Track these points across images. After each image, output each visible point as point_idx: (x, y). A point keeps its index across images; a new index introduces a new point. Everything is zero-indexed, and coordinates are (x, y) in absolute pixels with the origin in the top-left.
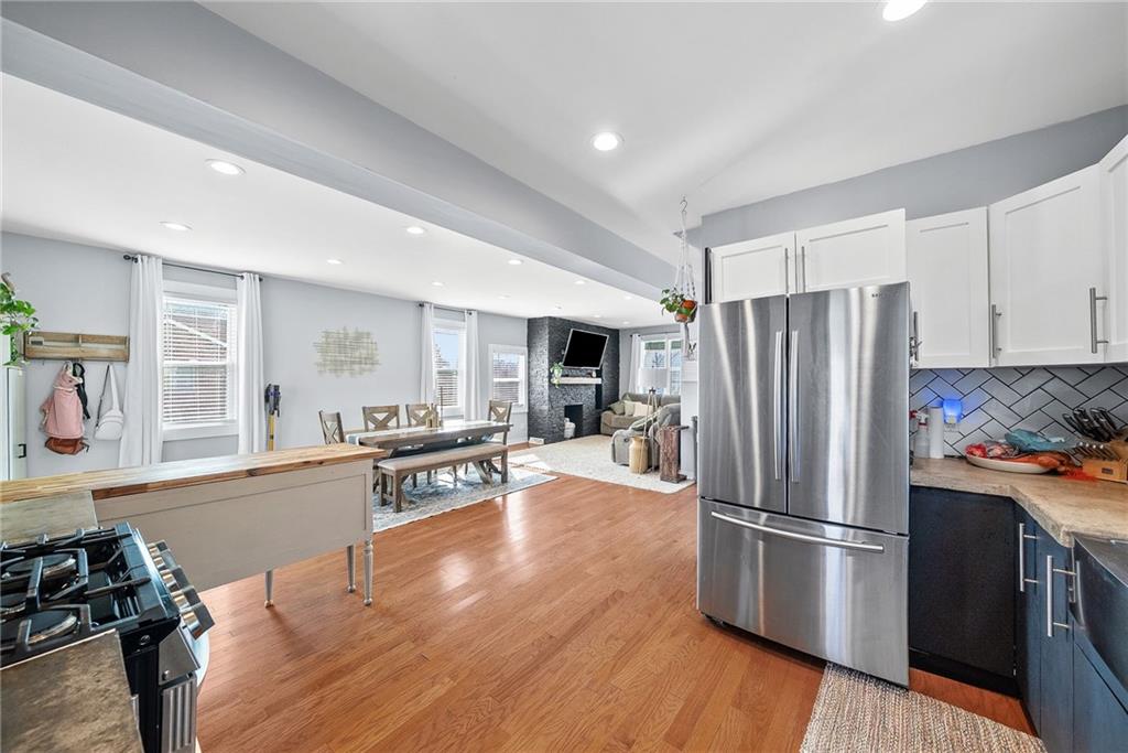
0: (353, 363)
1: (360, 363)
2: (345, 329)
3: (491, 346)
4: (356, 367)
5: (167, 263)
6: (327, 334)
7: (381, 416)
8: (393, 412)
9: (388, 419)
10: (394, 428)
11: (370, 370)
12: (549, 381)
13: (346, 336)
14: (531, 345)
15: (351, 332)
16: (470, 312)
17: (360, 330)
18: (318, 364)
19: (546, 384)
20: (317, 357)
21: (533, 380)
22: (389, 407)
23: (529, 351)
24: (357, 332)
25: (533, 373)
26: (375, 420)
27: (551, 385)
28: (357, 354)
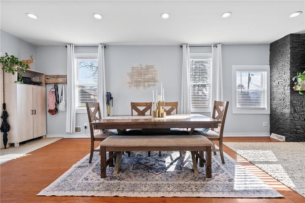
0: (145, 82)
1: (148, 81)
2: (141, 65)
3: (234, 67)
4: (146, 84)
5: (76, 47)
6: (133, 68)
7: (141, 108)
8: (149, 106)
9: (145, 110)
10: (148, 115)
11: (153, 85)
12: (292, 89)
13: (142, 69)
14: (273, 62)
15: (144, 66)
16: (216, 46)
17: (148, 65)
18: (129, 83)
19: (288, 92)
20: (129, 80)
21: (275, 90)
22: (146, 103)
23: (271, 68)
24: (147, 66)
25: (274, 84)
26: (137, 110)
27: (293, 92)
28: (147, 77)
